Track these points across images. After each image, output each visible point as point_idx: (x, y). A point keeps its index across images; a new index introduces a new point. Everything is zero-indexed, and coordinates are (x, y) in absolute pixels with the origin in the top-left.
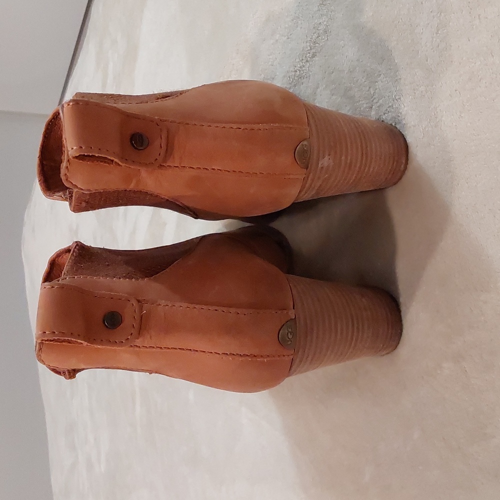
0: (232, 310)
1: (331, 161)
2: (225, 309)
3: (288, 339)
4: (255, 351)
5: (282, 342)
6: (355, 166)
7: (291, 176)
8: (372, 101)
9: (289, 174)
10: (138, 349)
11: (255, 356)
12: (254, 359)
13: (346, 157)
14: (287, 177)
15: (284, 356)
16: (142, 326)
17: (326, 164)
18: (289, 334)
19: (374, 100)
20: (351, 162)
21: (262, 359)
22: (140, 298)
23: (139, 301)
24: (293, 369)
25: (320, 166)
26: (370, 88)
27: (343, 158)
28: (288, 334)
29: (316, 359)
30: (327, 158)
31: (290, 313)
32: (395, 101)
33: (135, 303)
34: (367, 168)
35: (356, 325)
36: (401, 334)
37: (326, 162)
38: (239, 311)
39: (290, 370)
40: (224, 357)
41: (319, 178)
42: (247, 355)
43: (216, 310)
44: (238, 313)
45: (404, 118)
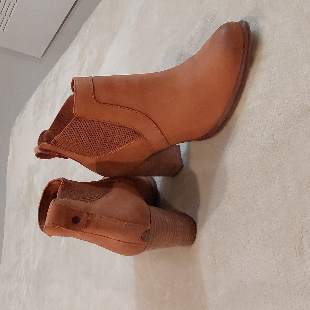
0: (125, 223)
3: (145, 238)
5: (143, 239)
10: (84, 233)
11: (130, 243)
16: (88, 224)
22: (88, 212)
23: (87, 213)
24: (146, 249)
29: (156, 247)
31: (148, 227)
33: (86, 214)
35: (175, 234)
36: (195, 240)
38: (127, 224)
39: (144, 249)
43: (118, 222)
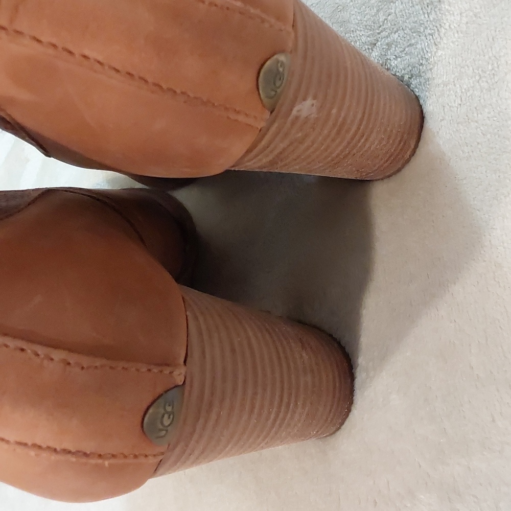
0: (58, 355)
1: (314, 109)
2: (41, 350)
3: (161, 427)
4: (88, 447)
6: (348, 131)
7: (241, 118)
8: (379, 33)
9: (238, 112)
12: (84, 460)
13: (340, 110)
14: (233, 116)
15: (146, 456)
17: (304, 114)
18: (166, 416)
19: (382, 31)
20: (343, 123)
21: (100, 461)
25: (294, 112)
26: (378, 11)
27: (334, 111)
28: (163, 416)
30: (309, 102)
31: (176, 373)
32: (423, 38)
34: (363, 140)
37: (306, 108)
38: (73, 358)
40: (20, 450)
41: (286, 135)
42: (70, 452)
43: (22, 350)
44: (69, 364)
45: (431, 69)
